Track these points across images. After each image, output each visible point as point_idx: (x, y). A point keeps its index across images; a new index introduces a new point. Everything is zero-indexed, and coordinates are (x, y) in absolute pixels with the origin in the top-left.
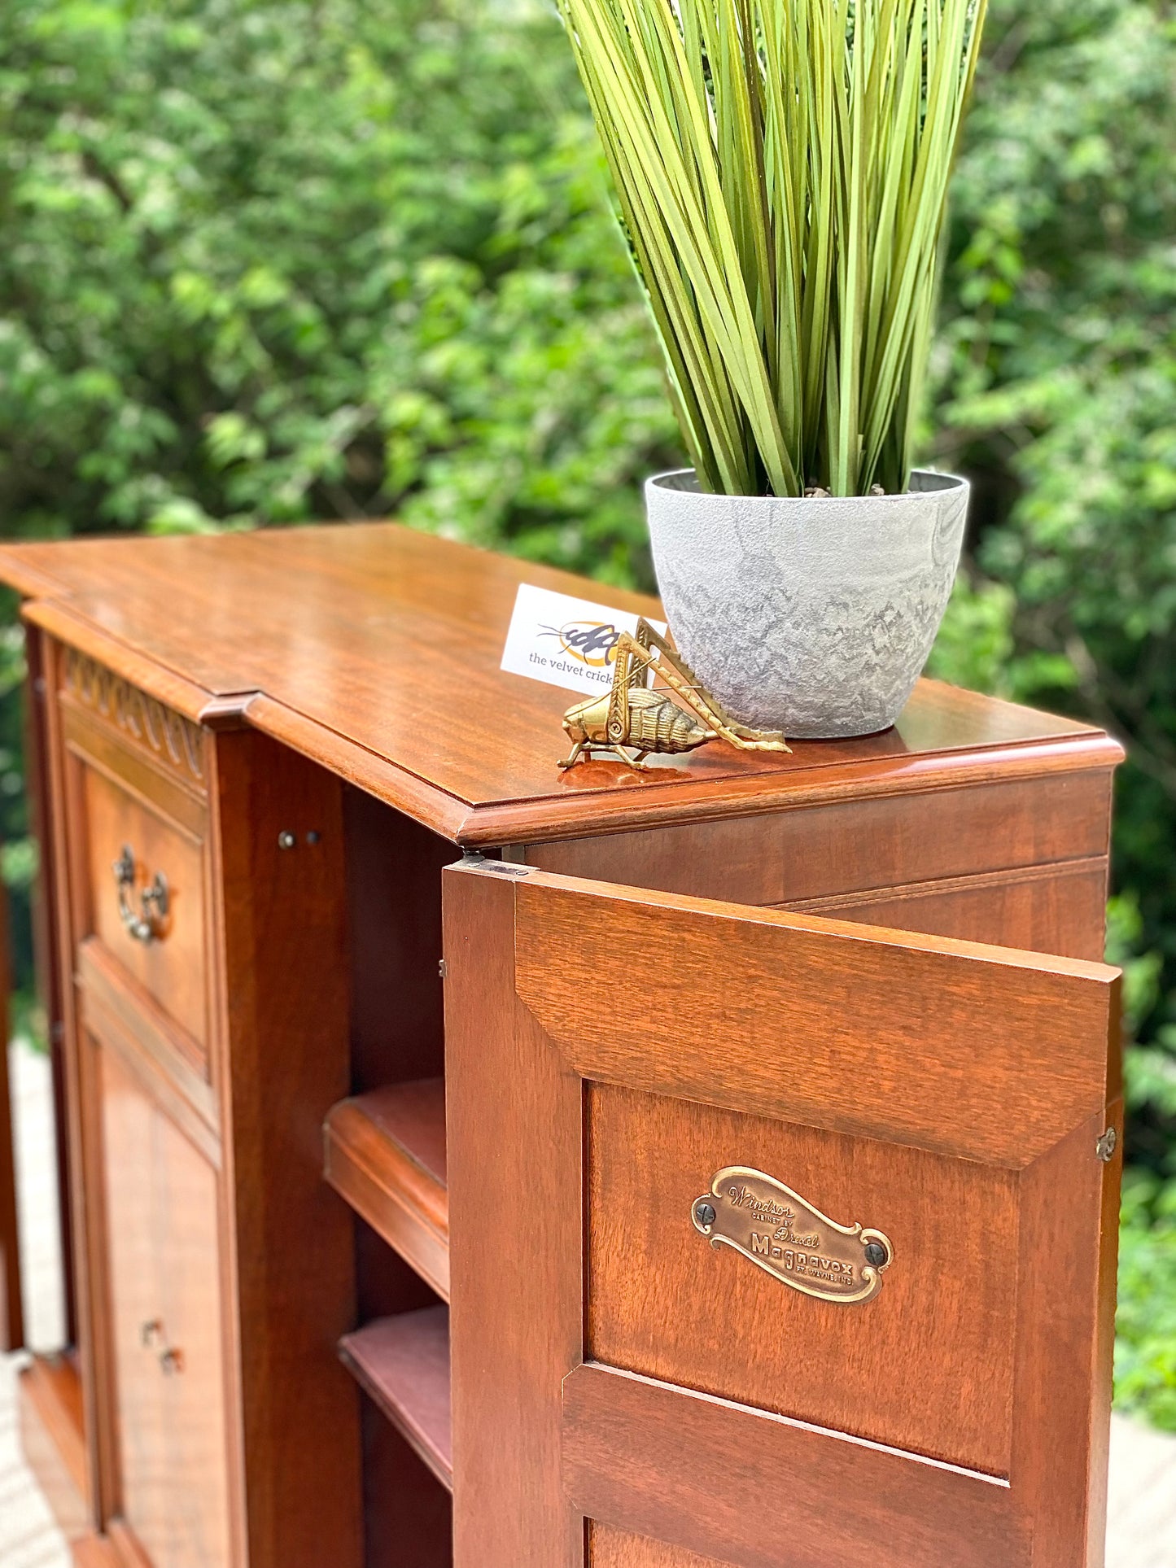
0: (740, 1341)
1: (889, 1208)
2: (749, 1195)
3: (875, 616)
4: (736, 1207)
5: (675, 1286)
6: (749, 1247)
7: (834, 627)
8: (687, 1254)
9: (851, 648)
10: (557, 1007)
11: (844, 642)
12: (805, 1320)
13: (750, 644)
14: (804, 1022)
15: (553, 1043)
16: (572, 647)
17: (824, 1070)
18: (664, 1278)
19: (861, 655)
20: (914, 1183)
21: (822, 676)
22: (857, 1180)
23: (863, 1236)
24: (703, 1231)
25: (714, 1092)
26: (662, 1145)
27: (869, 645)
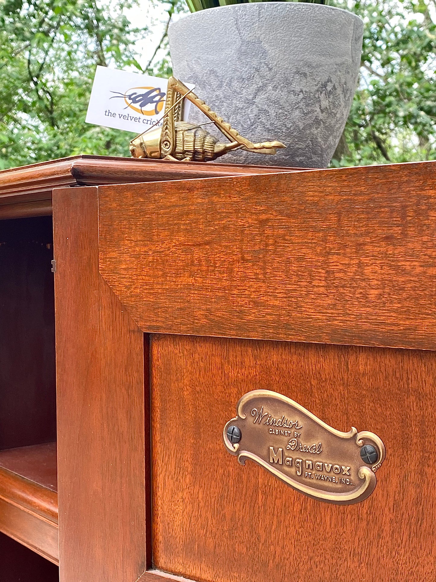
0: (263, 544)
1: (379, 410)
2: (266, 414)
3: (322, 85)
4: (257, 425)
5: (213, 500)
6: (266, 458)
7: (298, 89)
8: (221, 471)
9: (307, 105)
10: (127, 278)
11: (304, 101)
12: (313, 520)
13: (245, 105)
14: (304, 251)
15: (124, 308)
16: (132, 104)
17: (322, 290)
18: (205, 494)
19: (313, 111)
20: (402, 383)
21: (290, 125)
22: (352, 389)
23: (358, 438)
24: (231, 448)
25: (237, 326)
26: (202, 380)
27: (317, 105)
